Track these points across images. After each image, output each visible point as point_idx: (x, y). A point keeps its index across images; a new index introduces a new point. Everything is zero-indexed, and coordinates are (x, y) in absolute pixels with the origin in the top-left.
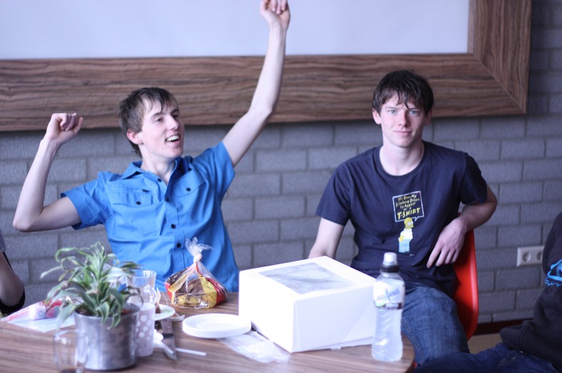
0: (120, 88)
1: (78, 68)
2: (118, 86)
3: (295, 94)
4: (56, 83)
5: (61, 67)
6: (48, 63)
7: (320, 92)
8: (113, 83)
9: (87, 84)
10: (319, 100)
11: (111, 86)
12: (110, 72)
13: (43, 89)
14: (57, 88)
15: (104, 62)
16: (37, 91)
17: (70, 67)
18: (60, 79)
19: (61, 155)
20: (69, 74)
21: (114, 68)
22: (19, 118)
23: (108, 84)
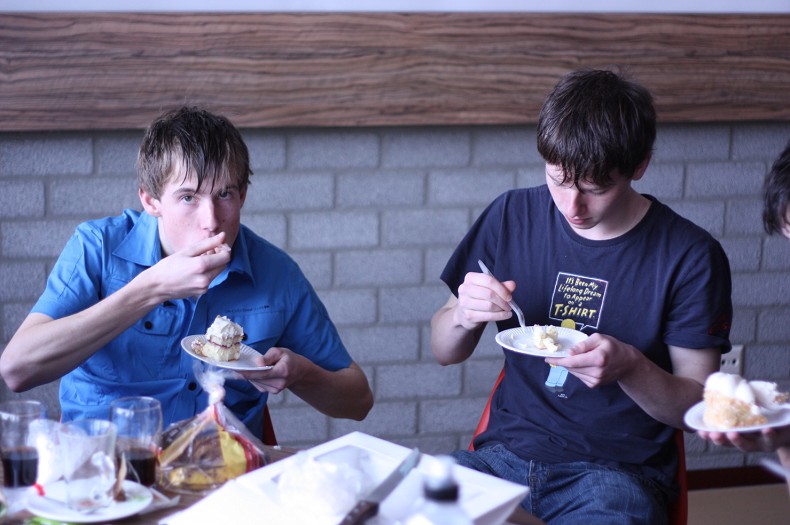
0: (195, 64)
1: (124, 28)
2: (192, 59)
3: (494, 77)
4: (87, 54)
5: (96, 27)
6: (74, 18)
7: (535, 75)
8: (183, 54)
9: (139, 55)
10: (533, 88)
11: (179, 60)
12: (179, 35)
13: (65, 62)
14: (90, 61)
15: (168, 20)
16: (54, 67)
17: (110, 27)
18: (94, 46)
19: (100, 171)
20: (109, 39)
21: (185, 30)
22: (24, 111)
23: (175, 56)
